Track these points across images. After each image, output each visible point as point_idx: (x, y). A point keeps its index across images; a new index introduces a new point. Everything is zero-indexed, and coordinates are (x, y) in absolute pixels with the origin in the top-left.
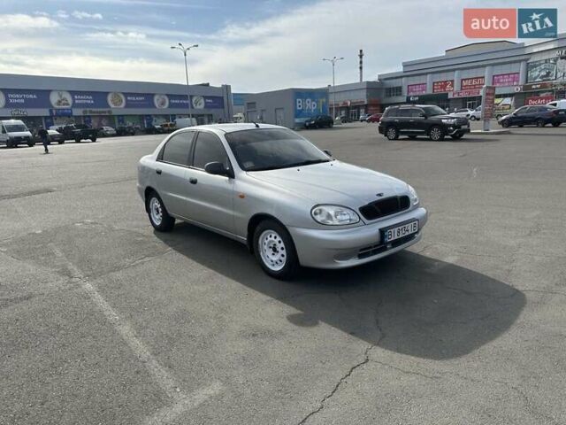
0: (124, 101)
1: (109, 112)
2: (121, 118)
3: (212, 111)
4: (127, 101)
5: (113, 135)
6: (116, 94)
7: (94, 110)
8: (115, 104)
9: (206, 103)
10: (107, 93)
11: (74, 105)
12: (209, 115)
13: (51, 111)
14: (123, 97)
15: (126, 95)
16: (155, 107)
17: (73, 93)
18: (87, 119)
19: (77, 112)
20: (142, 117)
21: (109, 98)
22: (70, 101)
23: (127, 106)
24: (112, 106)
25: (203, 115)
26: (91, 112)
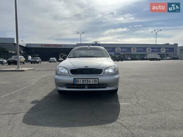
0: (136, 50)
1: (131, 53)
2: (135, 55)
3: (168, 53)
4: (137, 50)
5: (130, 60)
6: (134, 48)
7: (127, 53)
8: (133, 51)
9: (166, 50)
10: (131, 48)
11: (122, 51)
12: (167, 54)
13: (115, 53)
14: (136, 49)
15: (137, 48)
16: (146, 52)
17: (121, 48)
18: (124, 55)
19: (122, 53)
20: (141, 55)
21: (132, 49)
22: (120, 50)
23: (137, 51)
24: (132, 51)
25: (164, 54)
26: (126, 53)
